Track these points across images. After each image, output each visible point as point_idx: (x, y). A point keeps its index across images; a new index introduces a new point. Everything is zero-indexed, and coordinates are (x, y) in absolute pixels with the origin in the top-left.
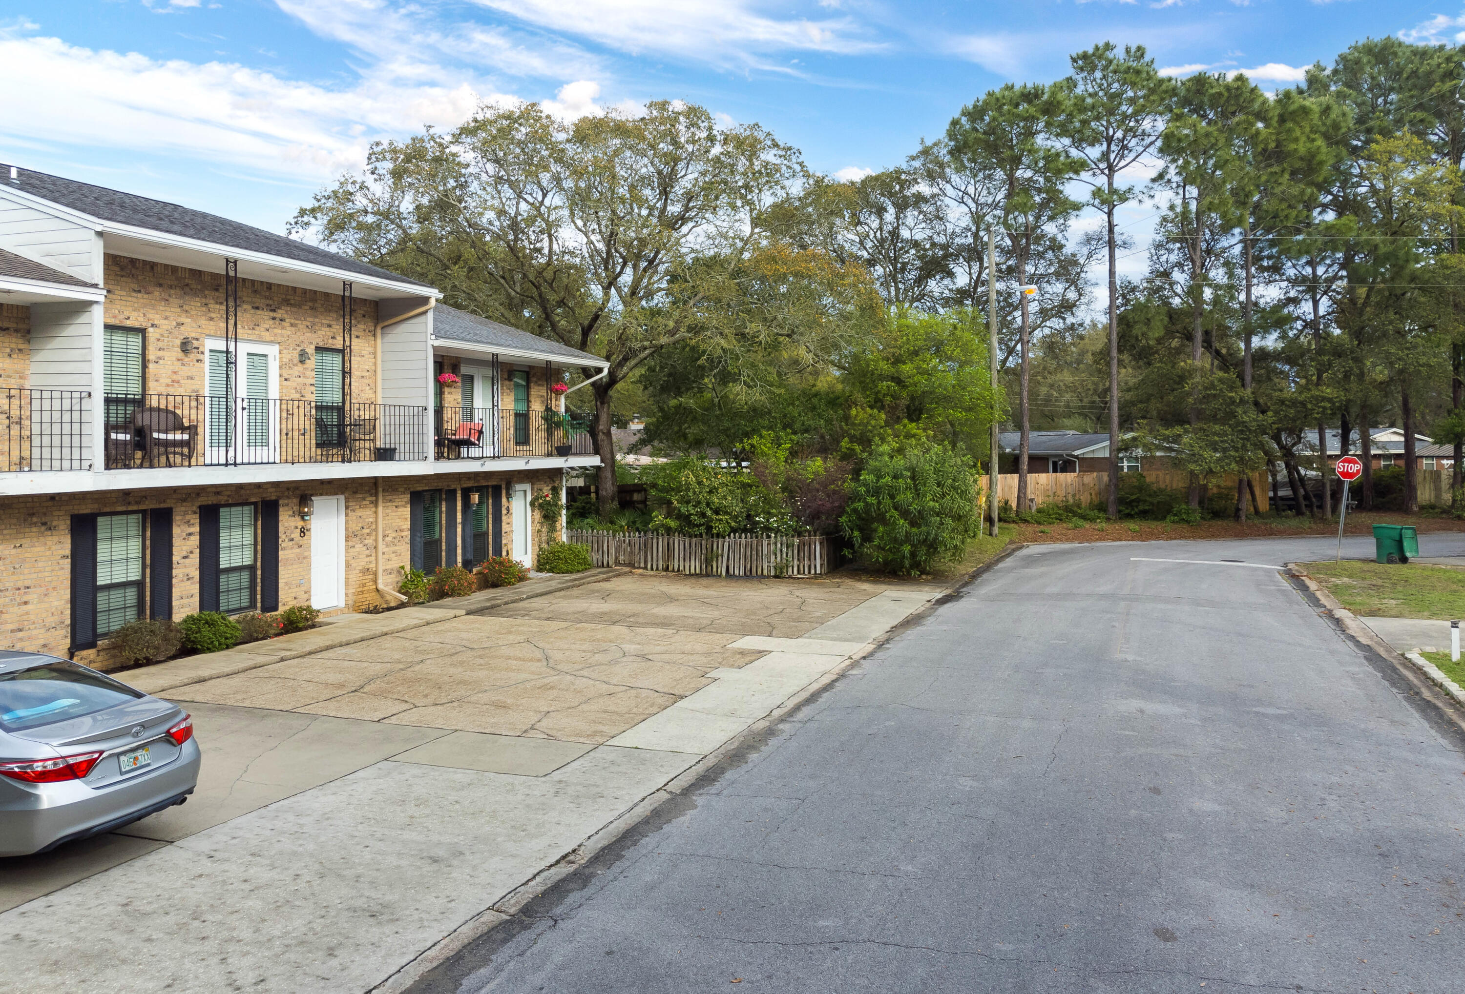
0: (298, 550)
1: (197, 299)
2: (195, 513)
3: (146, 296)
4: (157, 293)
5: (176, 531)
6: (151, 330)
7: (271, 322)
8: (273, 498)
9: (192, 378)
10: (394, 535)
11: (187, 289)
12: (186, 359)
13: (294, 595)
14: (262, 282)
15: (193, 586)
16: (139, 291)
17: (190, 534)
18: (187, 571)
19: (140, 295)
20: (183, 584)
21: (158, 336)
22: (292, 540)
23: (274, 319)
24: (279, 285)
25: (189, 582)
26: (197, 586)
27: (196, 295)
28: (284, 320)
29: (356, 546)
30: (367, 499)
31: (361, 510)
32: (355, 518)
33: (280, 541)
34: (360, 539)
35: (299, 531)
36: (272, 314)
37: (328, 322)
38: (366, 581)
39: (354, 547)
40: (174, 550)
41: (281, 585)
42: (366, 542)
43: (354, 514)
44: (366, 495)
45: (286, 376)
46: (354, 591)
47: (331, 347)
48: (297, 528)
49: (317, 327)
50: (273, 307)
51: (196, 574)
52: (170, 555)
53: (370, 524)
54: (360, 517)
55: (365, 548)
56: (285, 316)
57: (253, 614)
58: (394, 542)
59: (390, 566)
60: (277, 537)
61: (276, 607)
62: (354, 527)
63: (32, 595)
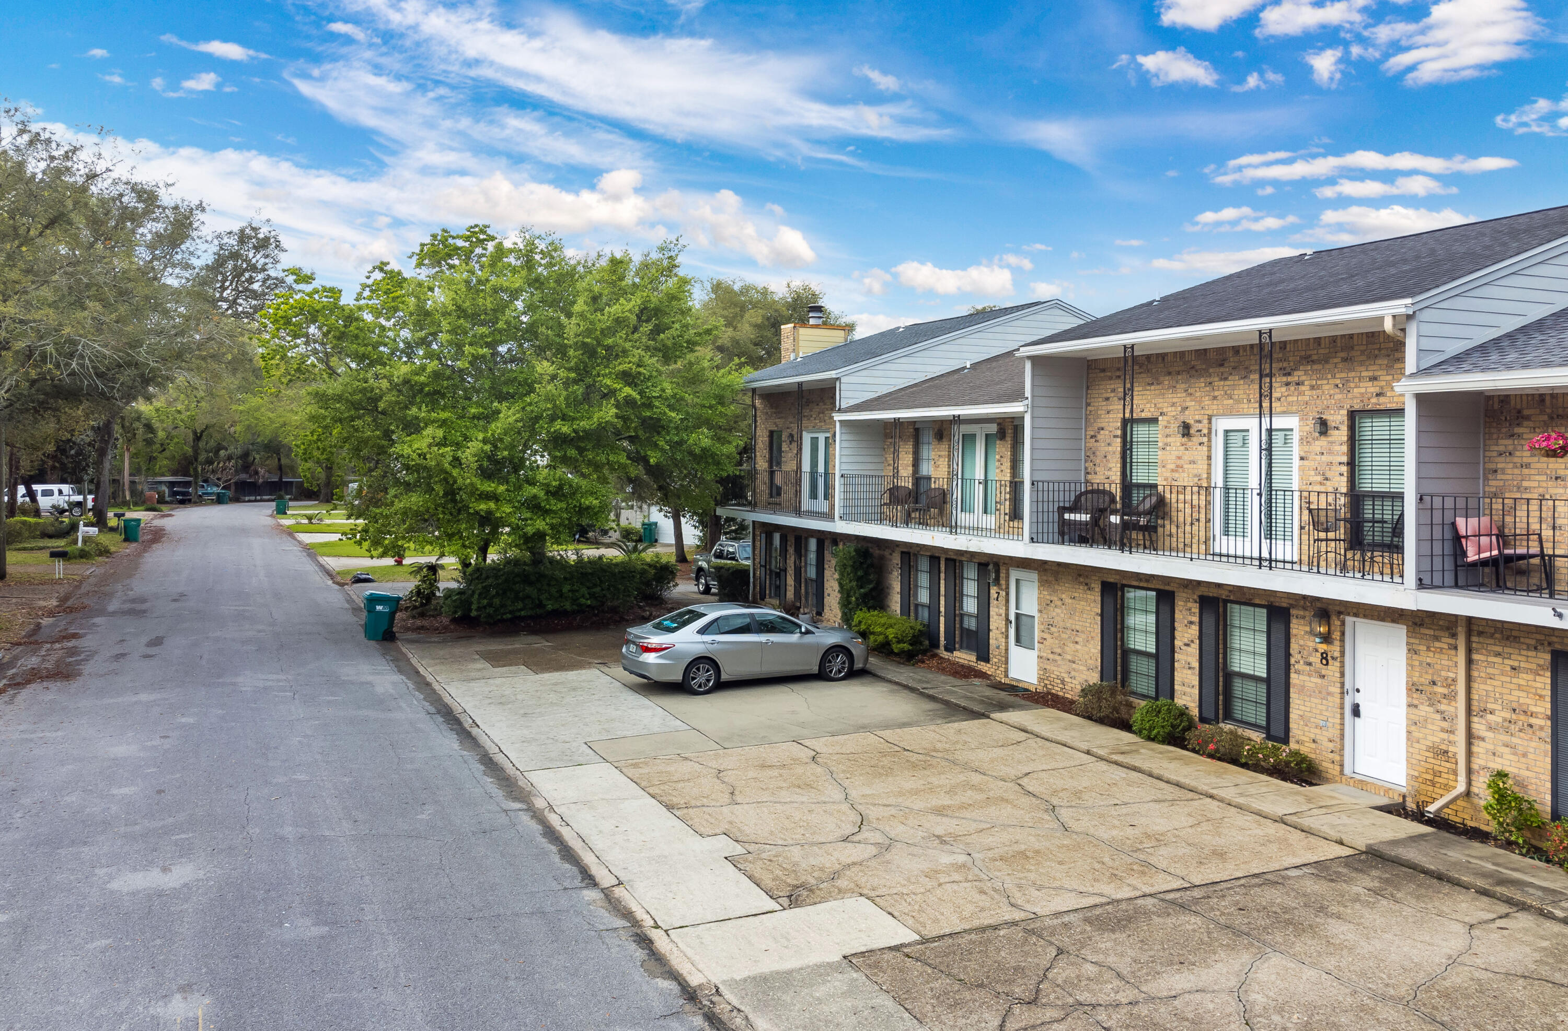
0: (1319, 681)
1: (1202, 380)
2: (1195, 601)
3: (1157, 387)
4: (1166, 382)
5: (1178, 615)
6: (1160, 420)
7: (1287, 389)
8: (1285, 605)
9: (1194, 463)
10: (1508, 715)
11: (1193, 372)
12: (1190, 444)
13: (1313, 736)
15: (1193, 677)
16: (1153, 384)
17: (1191, 623)
18: (1188, 659)
19: (1152, 388)
20: (1184, 671)
21: (1166, 424)
22: (1310, 664)
23: (1288, 384)
24: (1296, 341)
25: (1190, 672)
26: (1197, 678)
27: (1201, 376)
28: (1303, 384)
29: (1421, 707)
30: (1444, 640)
31: (1431, 654)
32: (1417, 663)
33: (1292, 661)
34: (1429, 699)
35: (1319, 655)
36: (1284, 379)
37: (1371, 374)
38: (1441, 769)
39: (1416, 706)
40: (1177, 634)
41: (1293, 716)
42: (1443, 707)
43: (1415, 657)
44: (1442, 634)
45: (1303, 454)
46: (1416, 774)
47: (1382, 407)
48: (1317, 651)
49: (1352, 385)
50: (1288, 370)
51: (1196, 665)
52: (1173, 638)
53: (1449, 681)
54: (1429, 664)
55: (1438, 716)
56: (1303, 378)
57: (1255, 735)
58: (1507, 727)
59: (1496, 765)
60: (1288, 654)
61: (1286, 740)
62: (1417, 677)
63: (1080, 639)
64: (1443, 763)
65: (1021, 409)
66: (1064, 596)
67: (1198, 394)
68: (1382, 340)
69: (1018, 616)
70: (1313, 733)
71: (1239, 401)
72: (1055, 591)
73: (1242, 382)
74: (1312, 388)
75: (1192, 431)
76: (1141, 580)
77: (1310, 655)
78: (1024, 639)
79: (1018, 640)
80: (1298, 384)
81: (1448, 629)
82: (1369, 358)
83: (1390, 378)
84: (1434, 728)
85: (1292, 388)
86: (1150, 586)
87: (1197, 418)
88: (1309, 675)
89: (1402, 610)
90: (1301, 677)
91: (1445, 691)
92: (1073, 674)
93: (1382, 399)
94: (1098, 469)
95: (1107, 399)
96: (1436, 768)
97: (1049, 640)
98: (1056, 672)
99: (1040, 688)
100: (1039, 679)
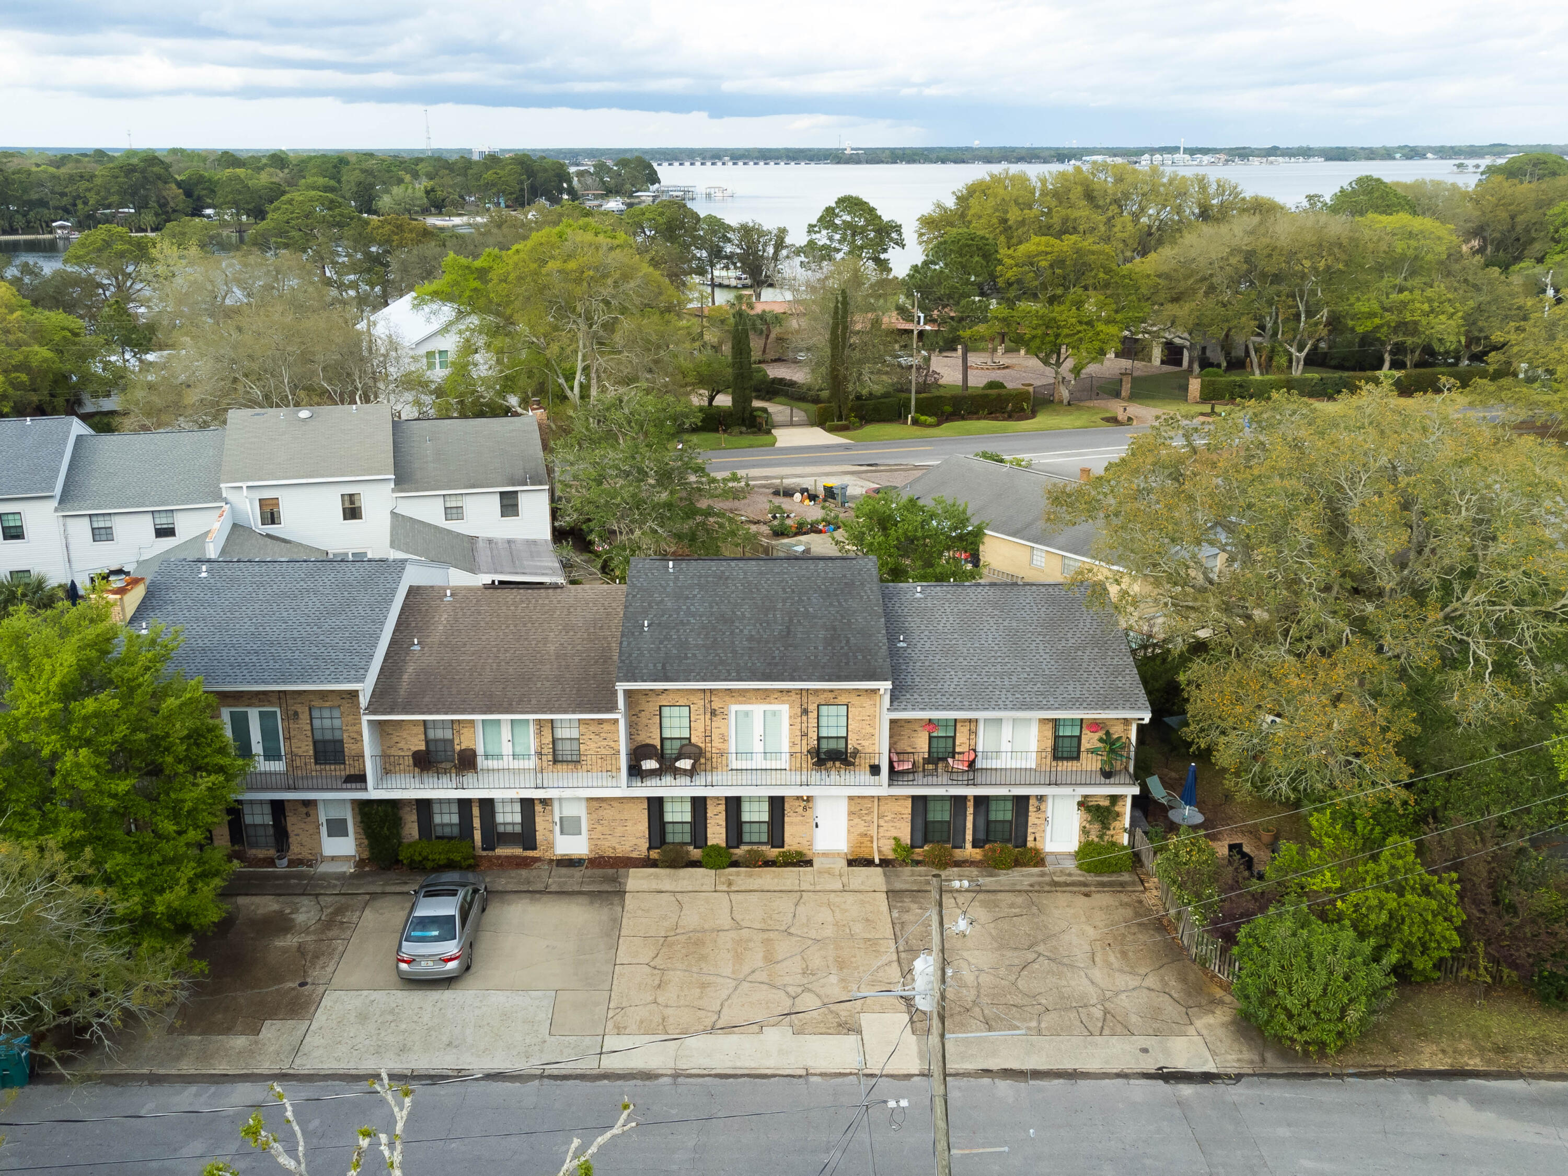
0: (802, 817)
2: (722, 806)
3: (689, 690)
6: (692, 706)
7: (779, 694)
8: (781, 800)
9: (720, 728)
10: (894, 816)
12: (715, 719)
15: (721, 830)
17: (719, 809)
18: (717, 821)
19: (685, 690)
20: (714, 827)
21: (697, 708)
22: (797, 813)
23: (781, 692)
25: (719, 827)
26: (725, 829)
29: (855, 820)
31: (859, 800)
32: (853, 804)
33: (786, 812)
34: (859, 816)
36: (780, 690)
37: (830, 690)
38: (862, 841)
39: (852, 820)
41: (787, 835)
43: (851, 802)
45: (791, 723)
46: (852, 845)
48: (800, 806)
51: (724, 823)
52: (706, 813)
53: (868, 808)
54: (858, 803)
55: (863, 822)
57: (764, 848)
58: (892, 821)
59: (888, 834)
60: (783, 810)
61: (783, 846)
62: (853, 809)
63: (629, 823)
64: (863, 839)
65: (618, 717)
67: (720, 695)
69: (561, 818)
70: (797, 840)
71: (750, 698)
73: (752, 690)
74: (797, 694)
75: (717, 712)
77: (796, 808)
78: (566, 831)
79: (562, 833)
80: (789, 692)
83: (840, 692)
84: (861, 827)
85: (785, 693)
87: (721, 706)
88: (796, 816)
90: (791, 818)
91: (867, 812)
92: (623, 843)
93: (836, 700)
94: (642, 732)
95: (647, 695)
96: (860, 841)
97: (599, 828)
98: (607, 844)
99: (592, 856)
100: (591, 851)
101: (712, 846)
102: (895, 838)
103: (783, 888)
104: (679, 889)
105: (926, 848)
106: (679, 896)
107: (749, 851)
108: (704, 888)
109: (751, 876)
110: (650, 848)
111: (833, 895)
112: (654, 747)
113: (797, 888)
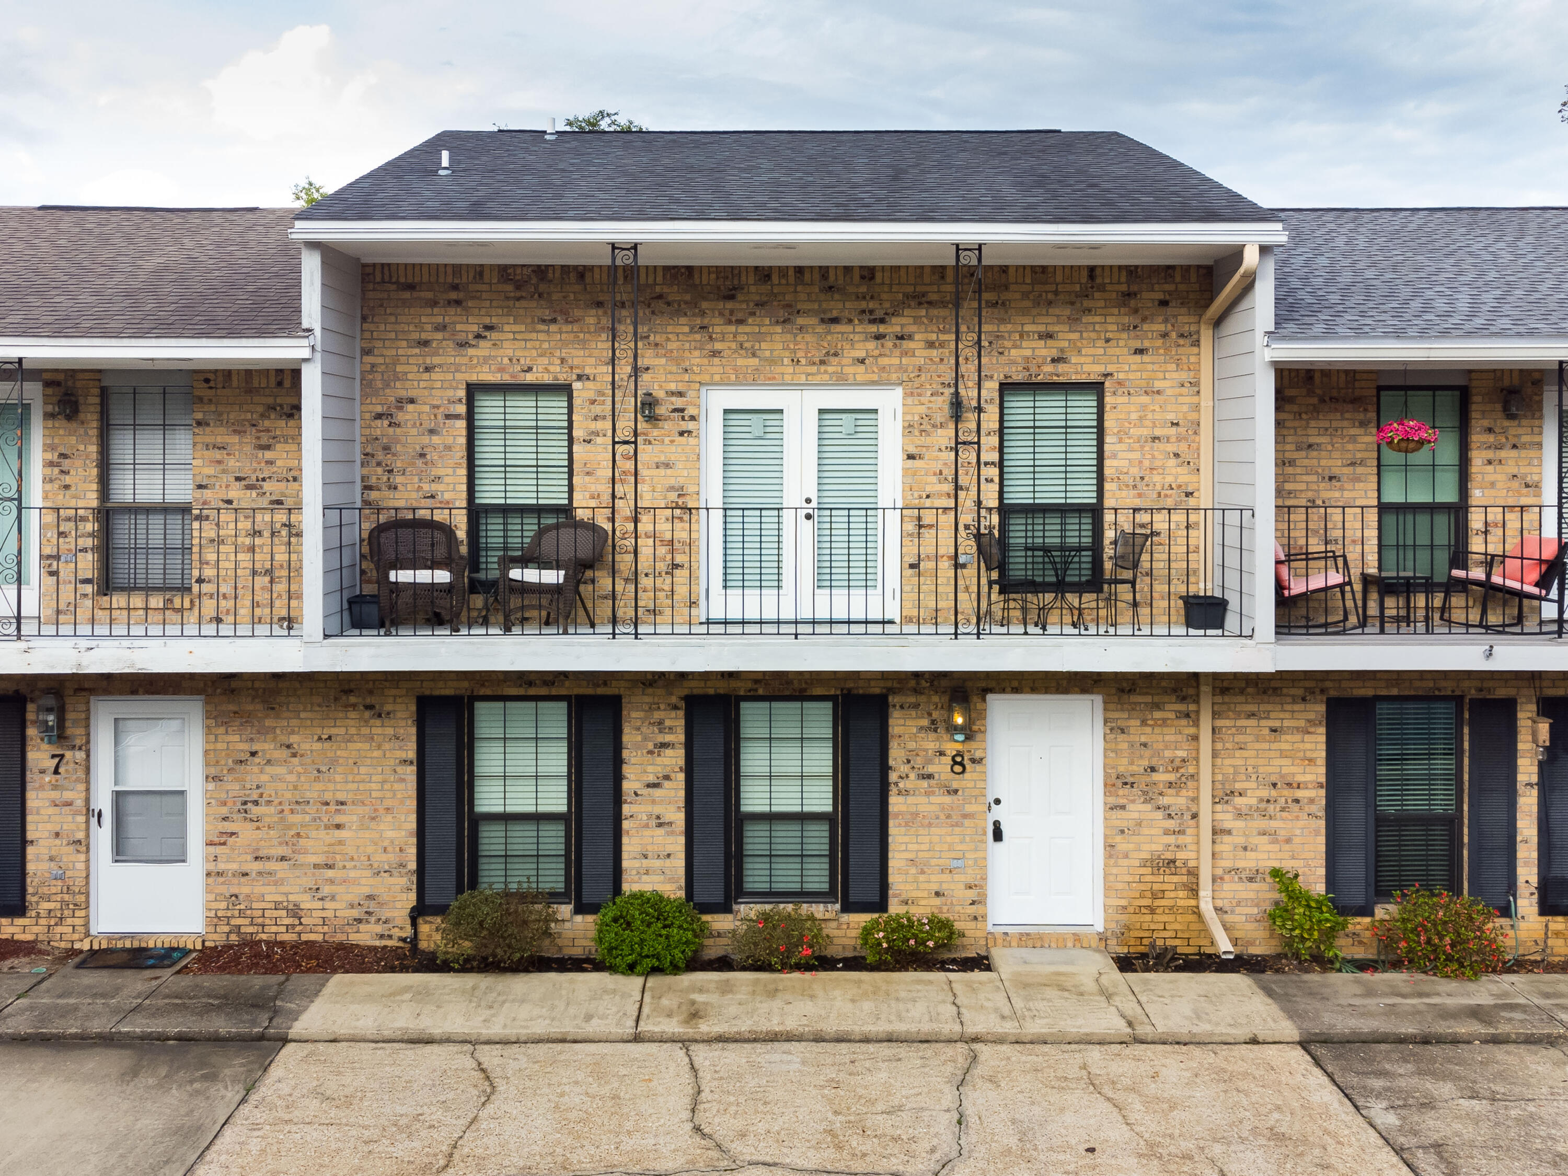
0: (948, 799)
1: (683, 320)
2: (676, 708)
3: (569, 327)
4: (592, 320)
5: (629, 737)
6: (577, 385)
7: (871, 345)
8: (877, 691)
9: (667, 466)
10: (1265, 793)
11: (661, 304)
12: (656, 432)
13: (935, 887)
14: (847, 269)
15: (671, 839)
16: (554, 321)
17: (664, 745)
18: (657, 810)
19: (553, 328)
20: (647, 833)
21: (591, 395)
22: (930, 776)
23: (879, 337)
24: (896, 269)
25: (661, 831)
26: (682, 840)
27: (680, 313)
28: (910, 337)
29: (1130, 807)
30: (1168, 707)
31: (1148, 730)
32: (1125, 746)
33: (893, 777)
34: (1145, 793)
35: (948, 760)
36: (873, 329)
37: (1042, 328)
38: (1165, 887)
39: (1123, 807)
40: (626, 770)
41: (896, 861)
42: (1165, 801)
43: (1121, 737)
44: (1166, 698)
45: (912, 450)
46: (1124, 902)
47: (1062, 379)
48: (942, 754)
49: (1007, 344)
50: (879, 314)
51: (679, 818)
52: (618, 778)
53: (1177, 763)
54: (1145, 745)
55: (1160, 815)
56: (913, 328)
57: (819, 910)
58: (1263, 809)
59: (1248, 862)
60: (885, 769)
61: (881, 905)
62: (1123, 766)
63: (349, 817)
64: (1167, 878)
65: (305, 353)
66: (294, 739)
67: (672, 345)
68: (1059, 278)
69: (119, 797)
70: (935, 881)
71: (772, 361)
72: (264, 732)
73: (779, 329)
74: (931, 345)
75: (661, 410)
76: (530, 684)
77: (929, 762)
78: (133, 844)
79: (120, 852)
80: (901, 338)
81: (1174, 690)
82: (1037, 304)
83: (1075, 336)
84: (1153, 831)
85: (889, 344)
86: (554, 692)
87: (673, 387)
88: (928, 794)
89: (1099, 674)
90: (910, 799)
91: (1172, 777)
92: (326, 890)
93: (1061, 368)
94: (399, 479)
95: (425, 343)
96: (1156, 887)
97: (247, 833)
98: (272, 894)
99: (216, 939)
100: (214, 920)
101: (634, 896)
102: (1276, 873)
103: (900, 1027)
104: (496, 1030)
105: (1380, 912)
106: (490, 1056)
107: (765, 918)
108: (594, 1027)
109: (773, 993)
110: (417, 914)
111: (1095, 1054)
112: (448, 531)
113: (951, 1028)
